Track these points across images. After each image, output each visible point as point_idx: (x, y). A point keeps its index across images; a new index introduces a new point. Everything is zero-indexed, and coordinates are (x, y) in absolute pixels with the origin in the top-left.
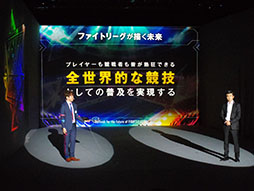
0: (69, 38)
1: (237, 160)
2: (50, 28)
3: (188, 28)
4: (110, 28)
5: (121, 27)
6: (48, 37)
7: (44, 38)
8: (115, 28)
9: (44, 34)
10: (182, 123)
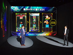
0: (19, 10)
1: (68, 45)
2: (14, 7)
3: (54, 7)
4: (31, 7)
5: (34, 7)
6: (13, 9)
7: (12, 10)
8: (33, 7)
9: (12, 9)
10: (52, 35)
